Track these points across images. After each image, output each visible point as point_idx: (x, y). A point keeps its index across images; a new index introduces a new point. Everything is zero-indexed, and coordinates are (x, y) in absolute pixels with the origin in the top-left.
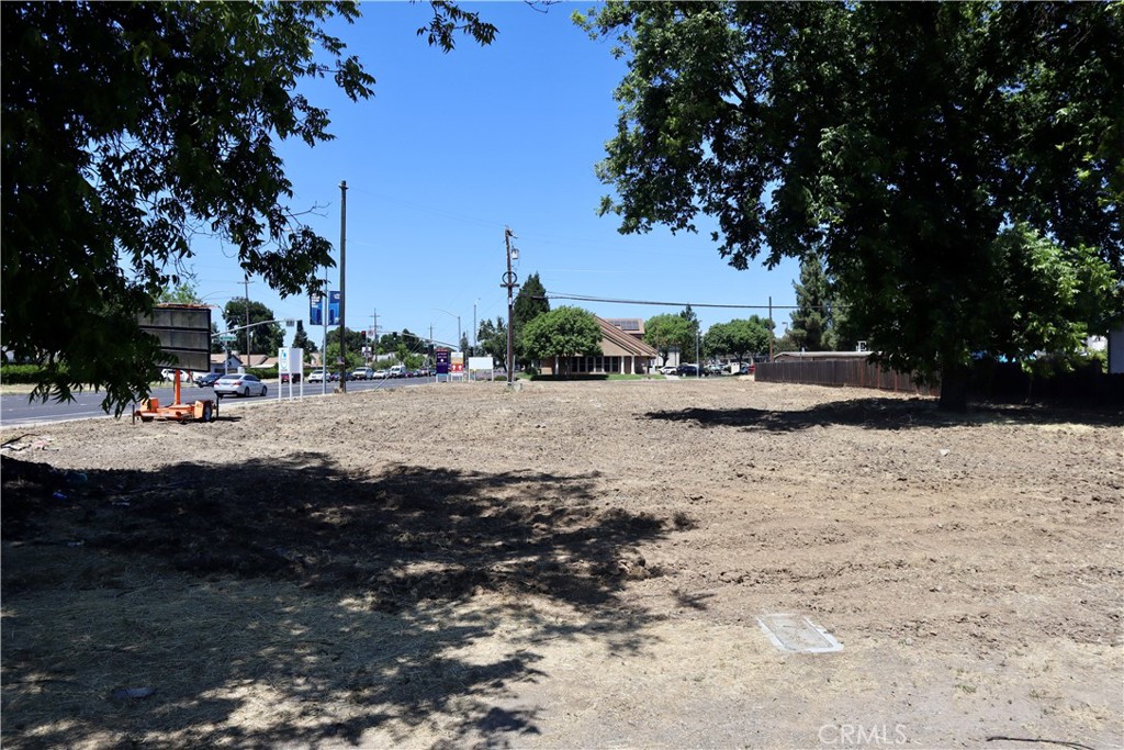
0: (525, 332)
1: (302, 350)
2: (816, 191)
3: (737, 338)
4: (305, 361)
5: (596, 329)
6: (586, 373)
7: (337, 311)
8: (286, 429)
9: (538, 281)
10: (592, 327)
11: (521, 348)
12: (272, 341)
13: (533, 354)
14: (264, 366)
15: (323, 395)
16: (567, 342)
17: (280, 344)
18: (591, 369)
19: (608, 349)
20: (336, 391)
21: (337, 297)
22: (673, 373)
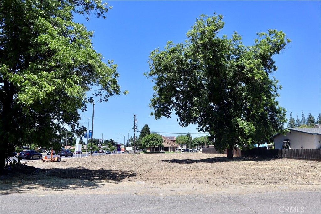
0: (142, 140)
1: (81, 145)
2: (194, 110)
3: (201, 141)
4: (82, 148)
5: (161, 139)
6: (159, 151)
7: (91, 135)
8: (77, 163)
9: (147, 126)
10: (160, 139)
11: (141, 144)
12: (73, 142)
13: (144, 146)
14: (70, 149)
15: (86, 156)
16: (154, 143)
17: (75, 143)
18: (161, 150)
19: (165, 145)
20: (90, 156)
21: (91, 131)
22: (183, 151)
